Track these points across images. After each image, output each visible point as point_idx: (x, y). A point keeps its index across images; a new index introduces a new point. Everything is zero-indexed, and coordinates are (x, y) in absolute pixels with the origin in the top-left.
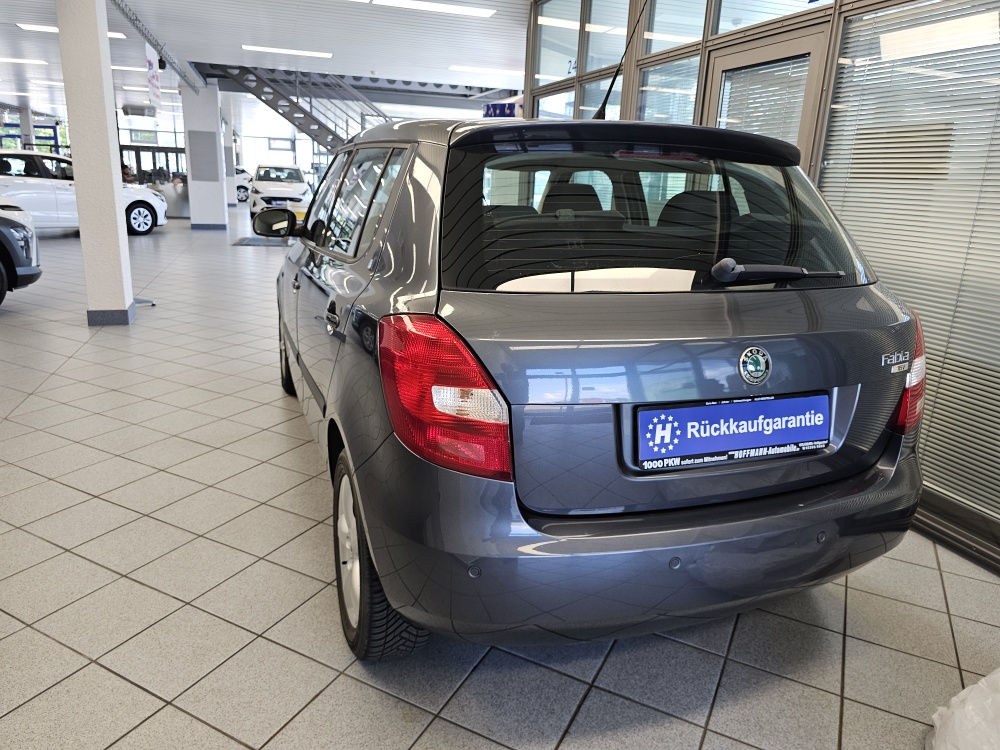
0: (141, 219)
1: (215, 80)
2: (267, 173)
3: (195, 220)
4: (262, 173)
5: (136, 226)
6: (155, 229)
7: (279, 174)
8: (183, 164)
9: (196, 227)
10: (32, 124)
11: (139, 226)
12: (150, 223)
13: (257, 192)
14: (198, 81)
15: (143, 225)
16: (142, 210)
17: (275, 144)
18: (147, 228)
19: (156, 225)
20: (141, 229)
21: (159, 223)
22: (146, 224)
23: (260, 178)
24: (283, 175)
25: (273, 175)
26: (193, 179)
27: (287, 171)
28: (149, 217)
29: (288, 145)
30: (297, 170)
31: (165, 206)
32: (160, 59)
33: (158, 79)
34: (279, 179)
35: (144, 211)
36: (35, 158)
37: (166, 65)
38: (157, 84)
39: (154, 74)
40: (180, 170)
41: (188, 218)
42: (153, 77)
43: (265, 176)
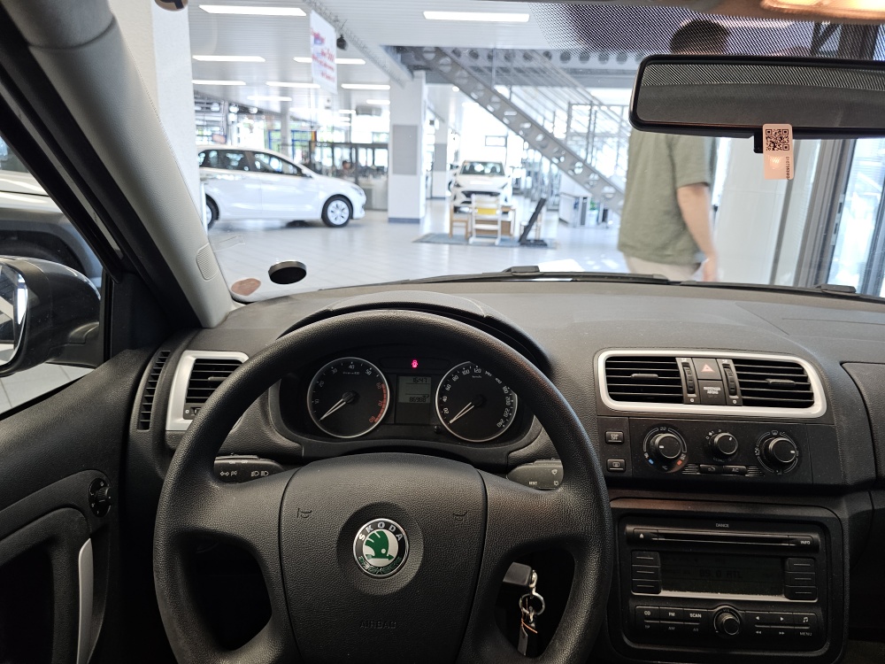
0: (338, 212)
1: (422, 73)
2: (472, 167)
3: (392, 213)
4: (468, 168)
5: (332, 219)
6: (351, 222)
7: (484, 168)
8: (382, 158)
9: (393, 220)
10: (289, 128)
11: (336, 219)
12: (346, 216)
13: (458, 186)
14: (403, 73)
15: (339, 218)
16: (340, 203)
17: (490, 141)
18: (343, 221)
19: (352, 218)
20: (337, 222)
21: (355, 216)
22: (343, 217)
23: (465, 172)
26: (395, 172)
27: (491, 166)
28: (346, 210)
29: (501, 141)
30: (501, 165)
31: (363, 199)
32: (339, 37)
33: (331, 58)
34: (482, 173)
35: (342, 204)
36: (247, 154)
37: (350, 46)
38: (329, 63)
39: (326, 51)
40: (377, 164)
41: (386, 210)
42: (323, 54)
43: (469, 170)
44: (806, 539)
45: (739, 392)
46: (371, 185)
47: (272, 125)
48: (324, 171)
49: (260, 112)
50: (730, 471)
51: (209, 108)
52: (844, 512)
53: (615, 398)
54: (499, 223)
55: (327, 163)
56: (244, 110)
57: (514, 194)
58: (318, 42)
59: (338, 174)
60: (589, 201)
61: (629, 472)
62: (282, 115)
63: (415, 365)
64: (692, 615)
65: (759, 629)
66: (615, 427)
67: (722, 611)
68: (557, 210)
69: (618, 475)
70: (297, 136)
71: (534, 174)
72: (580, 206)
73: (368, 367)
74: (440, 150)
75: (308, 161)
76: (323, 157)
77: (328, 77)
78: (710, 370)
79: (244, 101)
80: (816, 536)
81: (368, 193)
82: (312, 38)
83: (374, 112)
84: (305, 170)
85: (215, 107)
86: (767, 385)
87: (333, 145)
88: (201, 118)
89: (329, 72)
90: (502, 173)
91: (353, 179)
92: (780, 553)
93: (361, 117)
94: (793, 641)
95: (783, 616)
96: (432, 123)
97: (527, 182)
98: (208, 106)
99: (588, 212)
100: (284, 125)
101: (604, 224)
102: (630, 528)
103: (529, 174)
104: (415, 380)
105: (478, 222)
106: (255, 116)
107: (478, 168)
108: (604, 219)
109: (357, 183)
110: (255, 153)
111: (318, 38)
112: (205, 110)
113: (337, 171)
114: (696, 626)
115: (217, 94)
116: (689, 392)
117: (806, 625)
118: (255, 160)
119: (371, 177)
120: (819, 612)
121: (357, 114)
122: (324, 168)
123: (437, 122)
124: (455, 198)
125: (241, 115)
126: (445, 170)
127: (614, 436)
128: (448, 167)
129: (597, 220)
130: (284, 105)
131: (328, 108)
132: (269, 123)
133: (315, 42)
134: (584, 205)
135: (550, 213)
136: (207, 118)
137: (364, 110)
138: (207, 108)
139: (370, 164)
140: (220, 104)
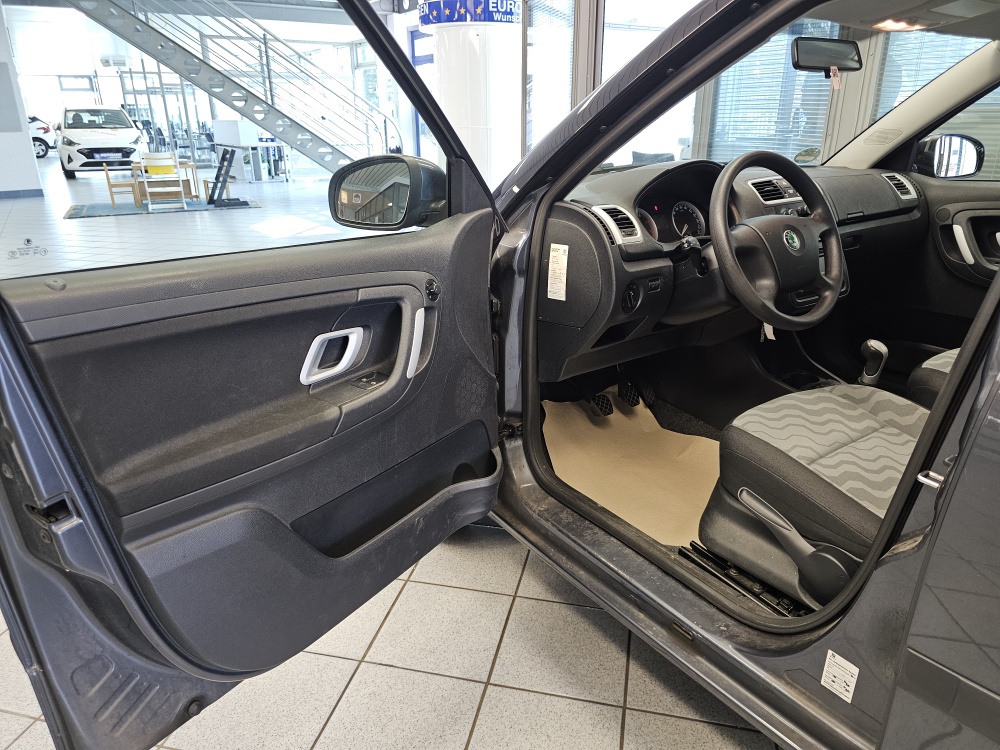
2: (77, 118)
4: (71, 118)
7: (93, 118)
13: (70, 143)
23: (70, 125)
24: (99, 120)
25: (86, 118)
27: (102, 115)
29: (85, 83)
54: (181, 183)
60: (259, 152)
99: (262, 165)
105: (151, 183)
124: (70, 160)
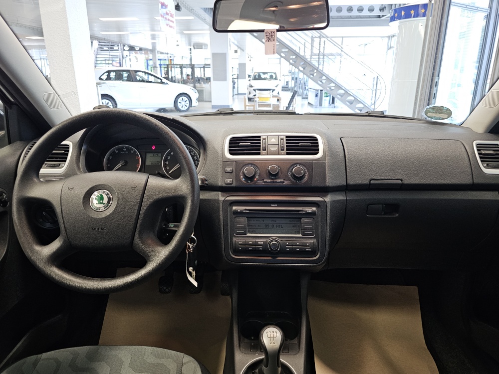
0: (183, 103)
2: (259, 76)
3: (214, 104)
5: (180, 107)
6: (191, 108)
8: (209, 73)
9: (215, 107)
10: (157, 58)
11: (182, 107)
12: (188, 105)
13: (251, 86)
15: (184, 106)
16: (184, 98)
18: (186, 108)
19: (191, 106)
20: (183, 109)
21: (193, 105)
22: (186, 106)
23: (255, 79)
24: (268, 76)
26: (214, 80)
27: (269, 74)
28: (188, 102)
30: (275, 73)
31: (197, 95)
32: (176, 4)
33: (172, 16)
34: (265, 79)
35: (185, 98)
36: (131, 72)
37: (183, 9)
38: (171, 18)
39: (169, 12)
40: (207, 75)
41: (211, 101)
42: (167, 14)
43: (258, 77)
44: (309, 209)
45: (285, 149)
46: (203, 88)
47: (148, 56)
48: (176, 81)
49: (141, 49)
50: (277, 182)
51: (113, 48)
52: (328, 199)
53: (231, 154)
54: (272, 106)
55: (178, 76)
56: (132, 48)
57: (282, 90)
58: (164, 7)
59: (184, 82)
60: (324, 92)
61: (234, 185)
62: (153, 51)
63: (154, 148)
64: (259, 243)
65: (288, 248)
66: (229, 165)
67: (272, 241)
68: (307, 98)
69: (229, 185)
70: (162, 62)
71: (295, 79)
72: (319, 95)
73: (132, 149)
74: (242, 66)
75: (167, 76)
76: (175, 73)
77: (171, 27)
78: (274, 140)
79: (132, 43)
80: (314, 209)
81: (200, 92)
82: (160, 5)
83: (203, 47)
84: (164, 80)
85: (116, 48)
86: (298, 146)
87: (181, 67)
88: (108, 54)
89: (171, 24)
90: (276, 79)
91: (192, 85)
92: (298, 216)
93: (196, 50)
94: (303, 253)
95: (298, 242)
96: (236, 51)
97: (292, 84)
98: (112, 47)
99: (324, 98)
100: (154, 56)
101: (333, 105)
102: (234, 208)
103: (293, 79)
104: (154, 155)
105: (260, 106)
106: (138, 52)
107: (263, 76)
108: (333, 102)
109: (195, 87)
110: (136, 71)
111: (163, 5)
112: (110, 49)
113: (184, 80)
114: (261, 248)
115: (116, 40)
116: (263, 150)
117: (309, 246)
118: (136, 75)
119: (202, 83)
120: (315, 241)
121: (194, 48)
122: (176, 79)
123: (239, 51)
124: (250, 93)
125: (131, 52)
126: (245, 78)
127: (229, 169)
128: (247, 76)
129: (329, 103)
130: (154, 45)
131: (178, 45)
132: (147, 56)
133: (162, 7)
134: (321, 94)
135: (304, 100)
136: (111, 54)
137: (198, 46)
138: (111, 48)
139: (203, 76)
140: (118, 46)
